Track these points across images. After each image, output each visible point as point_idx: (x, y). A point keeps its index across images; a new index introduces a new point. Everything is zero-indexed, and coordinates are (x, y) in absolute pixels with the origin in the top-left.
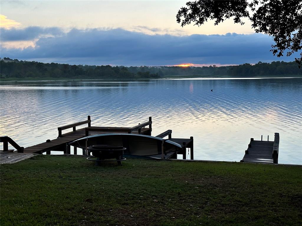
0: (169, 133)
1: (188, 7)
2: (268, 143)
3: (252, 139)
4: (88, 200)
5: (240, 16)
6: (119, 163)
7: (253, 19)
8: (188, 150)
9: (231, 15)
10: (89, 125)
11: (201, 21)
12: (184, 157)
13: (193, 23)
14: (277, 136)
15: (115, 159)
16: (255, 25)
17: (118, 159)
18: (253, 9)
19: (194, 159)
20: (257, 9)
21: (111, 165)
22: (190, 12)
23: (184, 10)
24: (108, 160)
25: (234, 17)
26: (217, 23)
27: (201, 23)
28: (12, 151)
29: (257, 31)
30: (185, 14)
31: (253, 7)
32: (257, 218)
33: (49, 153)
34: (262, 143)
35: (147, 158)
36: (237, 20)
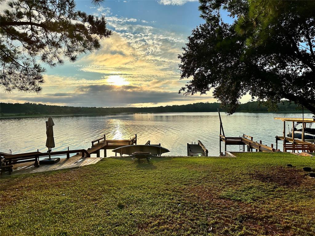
0: (149, 142)
2: (195, 145)
3: (188, 144)
6: (149, 160)
10: (105, 139)
14: (200, 141)
15: (146, 159)
24: (143, 159)
34: (192, 145)
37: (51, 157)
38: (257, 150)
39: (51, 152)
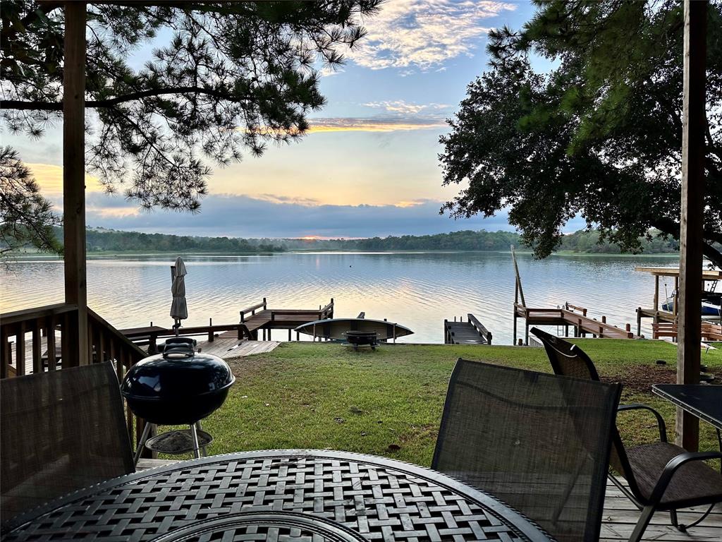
2: (462, 324)
3: (446, 321)
6: (373, 348)
14: (471, 316)
15: (369, 345)
17: (372, 344)
21: (364, 351)
24: (362, 346)
34: (455, 323)
38: (595, 336)
39: (180, 328)
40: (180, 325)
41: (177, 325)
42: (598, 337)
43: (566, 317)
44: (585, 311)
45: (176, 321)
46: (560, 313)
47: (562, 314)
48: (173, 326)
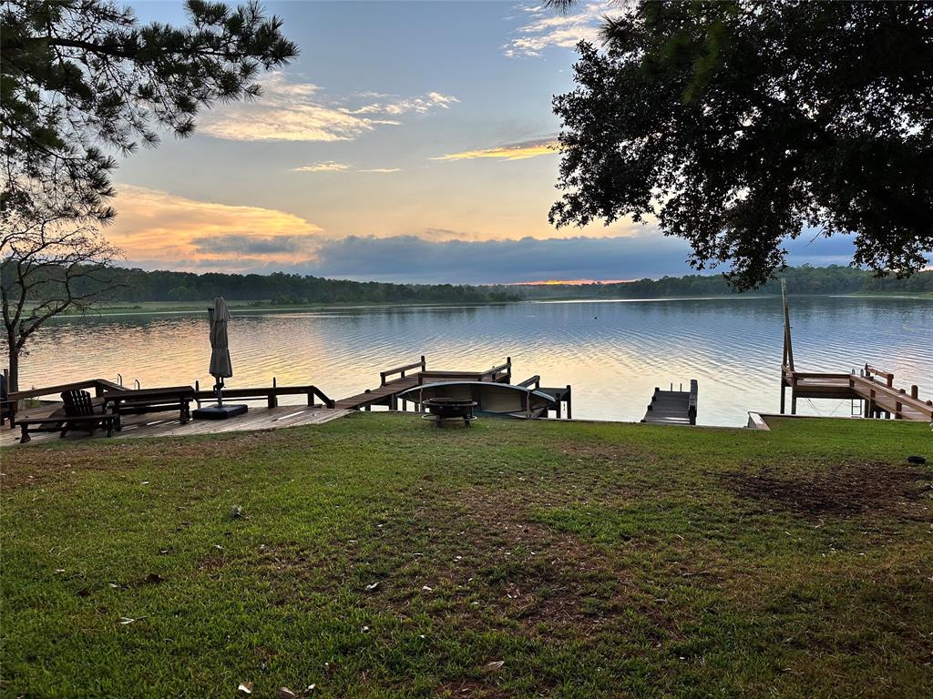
0: (536, 380)
1: (566, 202)
2: (681, 395)
3: (657, 389)
4: (425, 478)
5: (641, 212)
6: (467, 423)
7: (662, 217)
8: (563, 404)
9: (628, 211)
10: (423, 368)
11: (585, 221)
12: (559, 415)
13: (572, 223)
14: (694, 383)
15: (461, 418)
16: (663, 225)
17: (465, 417)
18: (661, 203)
19: (573, 418)
20: (666, 202)
21: (456, 427)
22: (568, 208)
23: (560, 206)
24: (451, 419)
25: (633, 214)
26: (607, 223)
27: (584, 224)
28: (320, 406)
29: (667, 233)
30: (561, 211)
31: (661, 199)
32: (671, 506)
33: (368, 409)
34: (671, 394)
35: (505, 415)
36: (636, 218)
37: (223, 403)
38: (888, 416)
39: (223, 389)
40: (222, 385)
41: (219, 385)
42: (893, 416)
43: (857, 387)
44: (890, 377)
45: (218, 380)
46: (848, 380)
47: (852, 383)
48: (214, 387)
